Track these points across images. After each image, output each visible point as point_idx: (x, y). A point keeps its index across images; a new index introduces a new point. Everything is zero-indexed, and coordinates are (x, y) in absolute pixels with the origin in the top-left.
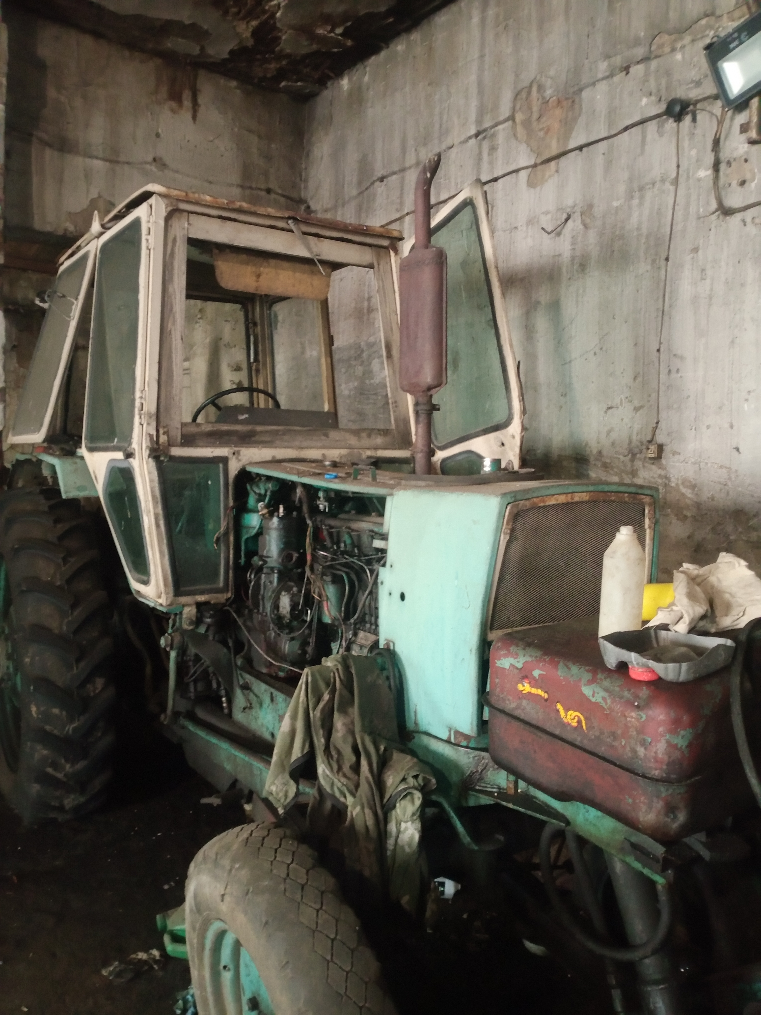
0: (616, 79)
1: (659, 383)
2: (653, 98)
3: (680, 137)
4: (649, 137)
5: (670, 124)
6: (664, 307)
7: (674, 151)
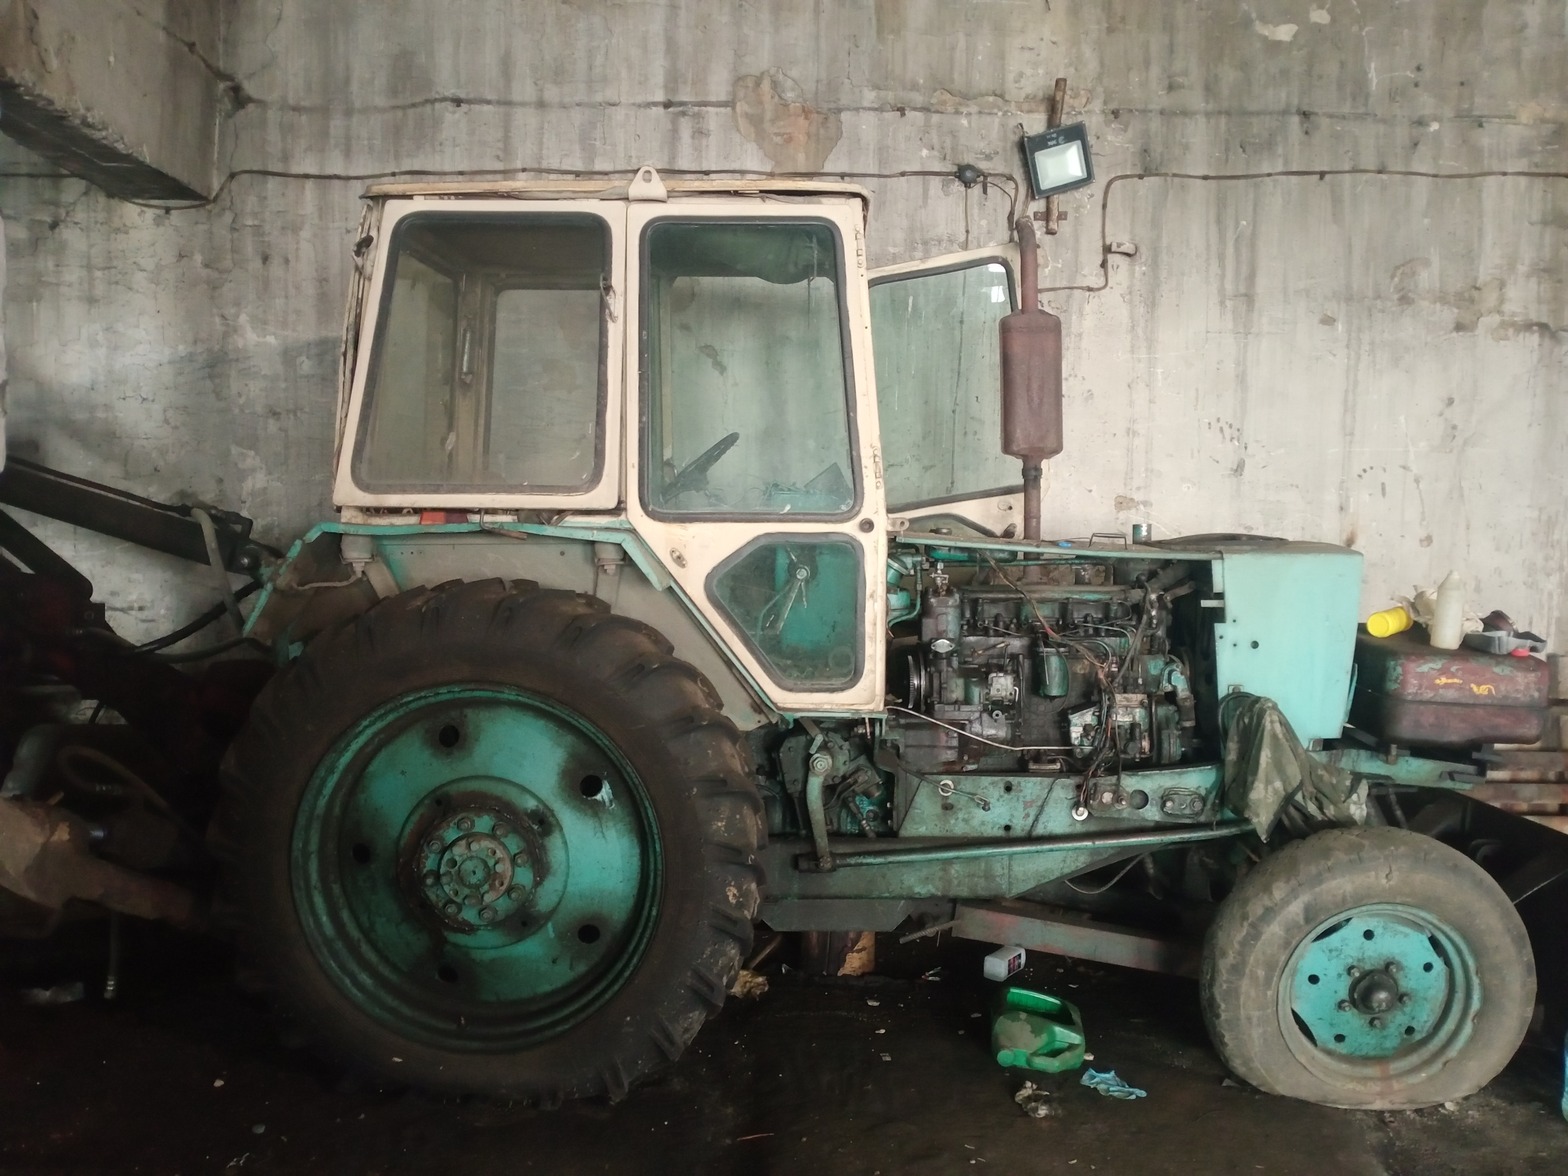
0: (887, 115)
1: (954, 443)
2: (935, 153)
3: (969, 203)
4: (932, 192)
5: (957, 187)
6: (959, 369)
7: (962, 216)
